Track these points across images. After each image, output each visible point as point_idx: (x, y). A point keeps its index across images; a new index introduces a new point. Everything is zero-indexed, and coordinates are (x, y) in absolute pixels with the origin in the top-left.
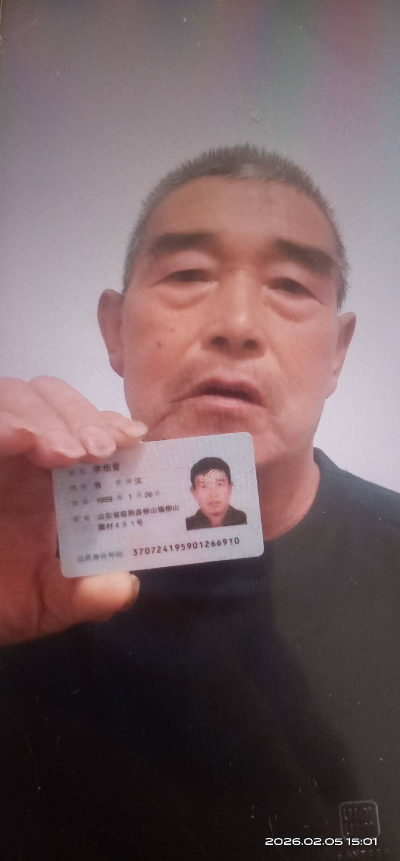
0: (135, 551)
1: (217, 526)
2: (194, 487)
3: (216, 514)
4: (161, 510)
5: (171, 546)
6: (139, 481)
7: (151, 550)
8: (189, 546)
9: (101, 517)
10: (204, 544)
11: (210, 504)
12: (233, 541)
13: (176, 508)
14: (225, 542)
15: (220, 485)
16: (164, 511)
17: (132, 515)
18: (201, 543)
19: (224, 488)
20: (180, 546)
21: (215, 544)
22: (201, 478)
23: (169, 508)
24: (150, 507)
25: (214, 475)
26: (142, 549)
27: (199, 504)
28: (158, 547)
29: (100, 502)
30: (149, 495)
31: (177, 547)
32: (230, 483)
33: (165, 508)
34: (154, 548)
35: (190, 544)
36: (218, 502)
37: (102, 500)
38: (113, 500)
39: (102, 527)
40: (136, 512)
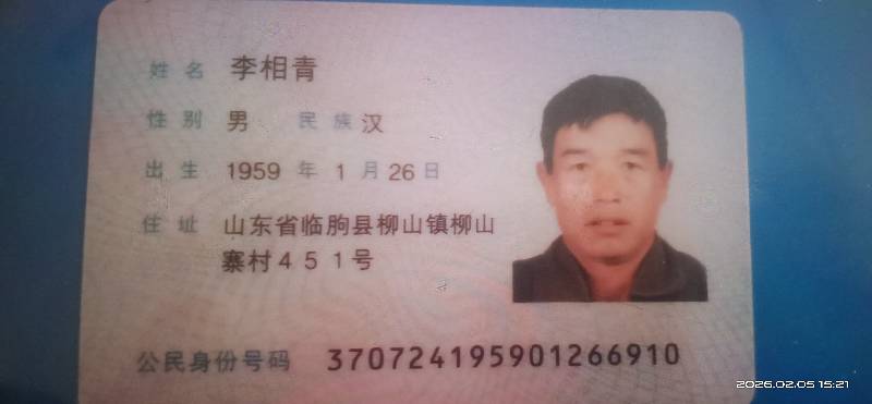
0: (336, 354)
1: (613, 297)
2: (549, 166)
3: (613, 260)
4: (438, 224)
5: (457, 351)
6: (374, 123)
7: (389, 356)
8: (517, 354)
9: (234, 228)
10: (566, 355)
11: (595, 223)
12: (660, 355)
13: (487, 228)
14: (634, 353)
15: (631, 166)
16: (445, 231)
17: (340, 233)
18: (556, 349)
19: (644, 180)
20: (487, 352)
21: (600, 356)
22: (573, 136)
23: (462, 223)
24: (403, 215)
25: (614, 135)
26: (360, 351)
27: (562, 221)
28: (413, 349)
29: (237, 174)
30: (403, 172)
31: (478, 355)
32: (663, 163)
33: (449, 223)
34: (400, 351)
35: (521, 349)
36: (619, 223)
37: (247, 170)
38: (282, 174)
39: (233, 261)
40: (352, 224)
